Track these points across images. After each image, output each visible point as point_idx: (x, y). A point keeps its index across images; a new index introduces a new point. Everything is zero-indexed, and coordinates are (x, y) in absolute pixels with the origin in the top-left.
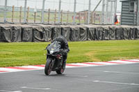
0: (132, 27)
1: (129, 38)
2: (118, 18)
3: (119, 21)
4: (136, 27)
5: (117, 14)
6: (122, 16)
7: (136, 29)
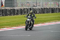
0: (12, 8)
1: (10, 15)
2: (3, 3)
3: (4, 5)
4: (14, 8)
5: (3, 1)
6: (5, 2)
7: (14, 9)
